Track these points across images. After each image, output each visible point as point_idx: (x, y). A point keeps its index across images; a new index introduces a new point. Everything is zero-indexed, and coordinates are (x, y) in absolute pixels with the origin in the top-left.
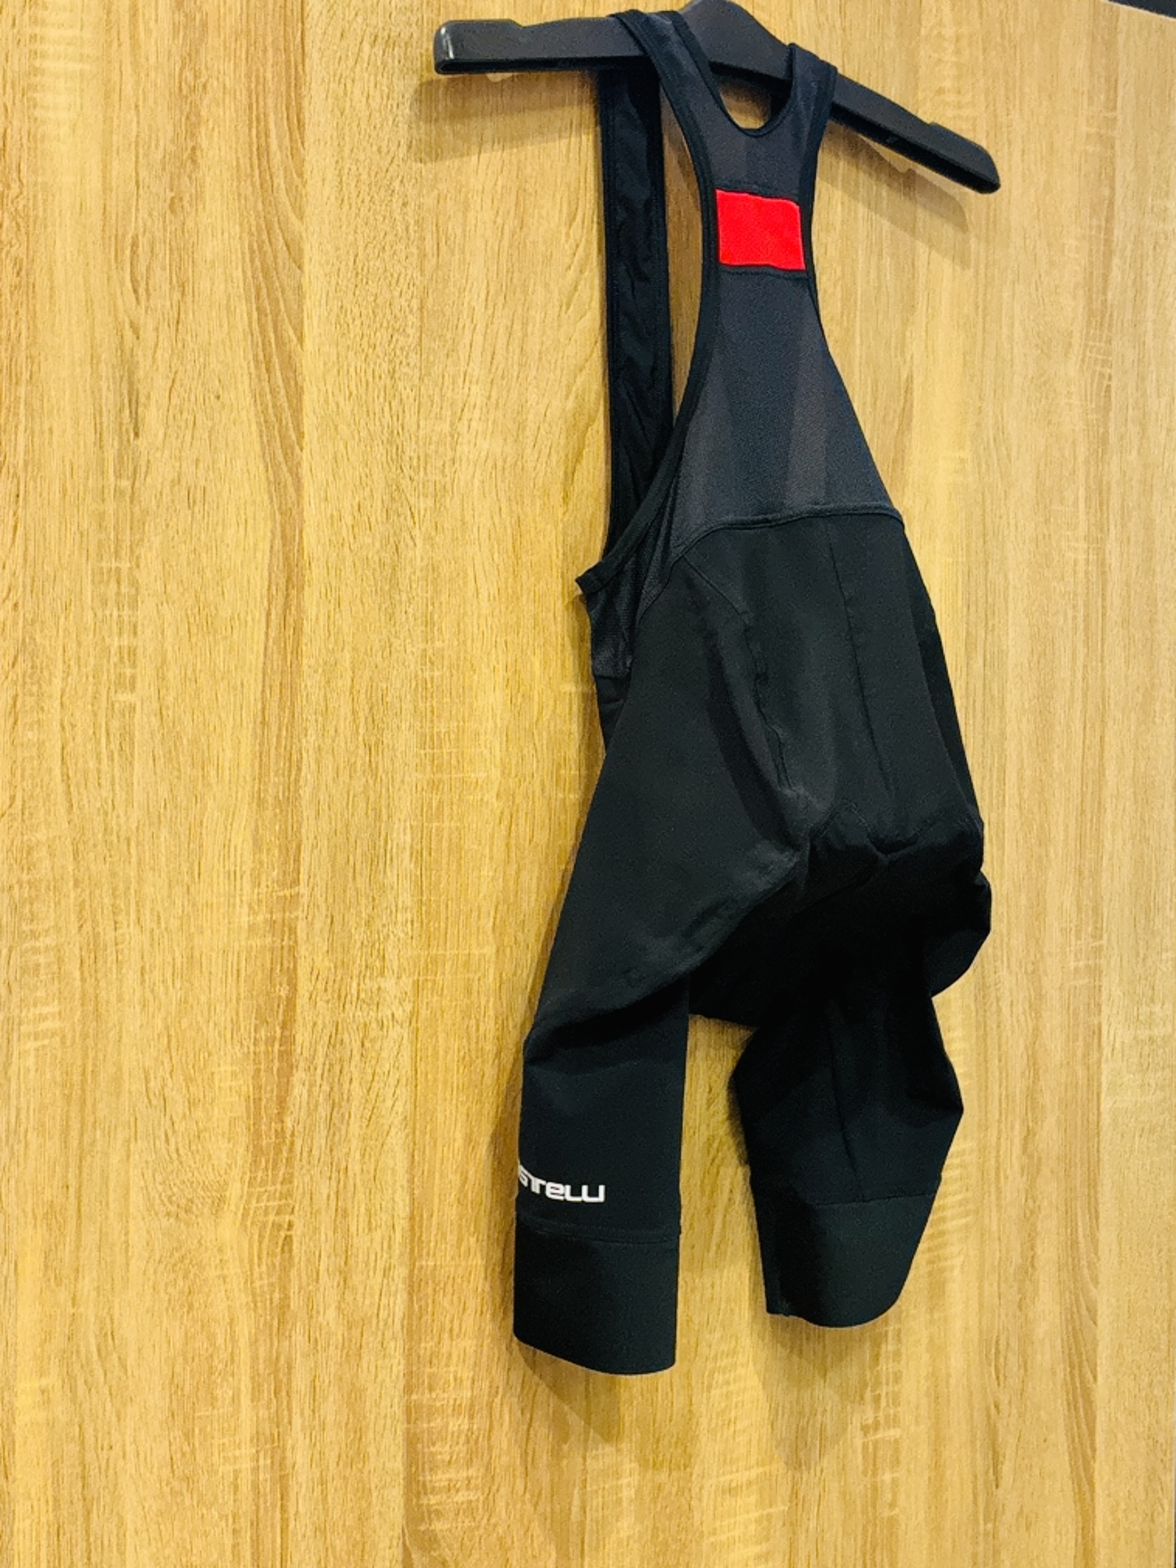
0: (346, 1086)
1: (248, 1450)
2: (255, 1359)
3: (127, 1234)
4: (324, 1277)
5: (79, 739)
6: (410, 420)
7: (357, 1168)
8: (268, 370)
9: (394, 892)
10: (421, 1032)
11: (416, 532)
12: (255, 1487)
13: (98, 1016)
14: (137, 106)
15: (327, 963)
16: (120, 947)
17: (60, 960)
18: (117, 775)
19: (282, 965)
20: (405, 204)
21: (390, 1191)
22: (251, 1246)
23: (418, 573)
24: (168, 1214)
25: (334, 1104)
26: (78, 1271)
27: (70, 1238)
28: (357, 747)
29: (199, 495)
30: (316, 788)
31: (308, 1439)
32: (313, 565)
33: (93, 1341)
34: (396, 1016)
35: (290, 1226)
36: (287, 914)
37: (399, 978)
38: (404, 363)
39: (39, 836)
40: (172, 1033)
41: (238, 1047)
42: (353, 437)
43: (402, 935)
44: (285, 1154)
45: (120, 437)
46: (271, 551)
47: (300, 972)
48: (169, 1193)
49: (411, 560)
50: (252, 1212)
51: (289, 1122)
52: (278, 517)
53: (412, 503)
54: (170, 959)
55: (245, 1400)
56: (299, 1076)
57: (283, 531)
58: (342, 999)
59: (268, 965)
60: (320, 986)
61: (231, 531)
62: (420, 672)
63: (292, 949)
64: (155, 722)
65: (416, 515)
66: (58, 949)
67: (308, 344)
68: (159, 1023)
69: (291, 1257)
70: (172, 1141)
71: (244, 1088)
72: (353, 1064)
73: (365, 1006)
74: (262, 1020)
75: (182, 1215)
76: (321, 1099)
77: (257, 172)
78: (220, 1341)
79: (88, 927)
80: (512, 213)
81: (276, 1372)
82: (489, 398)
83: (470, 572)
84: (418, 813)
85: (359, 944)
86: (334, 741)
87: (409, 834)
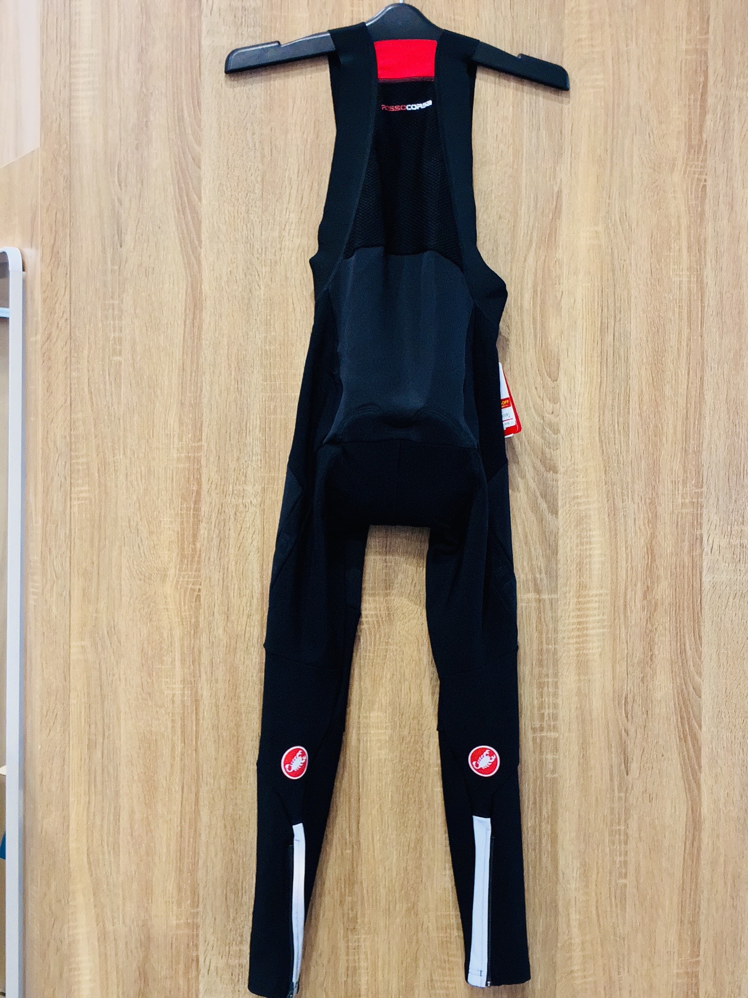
0: (227, 533)
1: (178, 686)
2: (182, 646)
3: (120, 586)
4: (216, 615)
5: (96, 376)
6: (257, 232)
7: (233, 569)
8: (184, 215)
9: (251, 446)
10: (266, 510)
11: (261, 283)
12: (183, 702)
13: (106, 493)
14: (120, 107)
15: (216, 476)
16: (116, 464)
17: (88, 468)
18: (114, 391)
19: (194, 476)
20: (253, 134)
21: (250, 581)
22: (180, 597)
23: (262, 301)
24: (140, 579)
25: (221, 540)
26: (98, 599)
27: (94, 585)
28: (231, 381)
29: (151, 270)
30: (210, 399)
31: (209, 686)
32: (207, 299)
33: (105, 630)
34: (253, 502)
35: (199, 590)
36: (196, 454)
37: (254, 485)
38: (254, 205)
39: (78, 416)
40: (141, 502)
41: (172, 511)
42: (227, 241)
43: (255, 466)
44: (196, 559)
45: (114, 248)
46: (186, 294)
47: (203, 480)
48: (140, 570)
49: (258, 296)
50: (180, 583)
51: (198, 545)
52: (189, 279)
53: (258, 269)
54: (139, 470)
55: (178, 664)
56: (203, 525)
57: (192, 285)
58: (224, 493)
59: (187, 476)
60: (213, 486)
61: (166, 286)
62: (263, 347)
63: (199, 470)
64: (131, 369)
65: (261, 275)
66: (88, 463)
67: (204, 201)
69: (200, 604)
70: (142, 548)
71: (176, 529)
72: (230, 522)
73: (236, 497)
74: (184, 498)
75: (147, 580)
76: (214, 536)
77: (177, 128)
78: (165, 636)
79: (101, 455)
80: (312, 131)
81: (193, 653)
82: (300, 218)
83: (290, 300)
84: (263, 411)
85: (233, 469)
86: (219, 377)
87: (258, 420)
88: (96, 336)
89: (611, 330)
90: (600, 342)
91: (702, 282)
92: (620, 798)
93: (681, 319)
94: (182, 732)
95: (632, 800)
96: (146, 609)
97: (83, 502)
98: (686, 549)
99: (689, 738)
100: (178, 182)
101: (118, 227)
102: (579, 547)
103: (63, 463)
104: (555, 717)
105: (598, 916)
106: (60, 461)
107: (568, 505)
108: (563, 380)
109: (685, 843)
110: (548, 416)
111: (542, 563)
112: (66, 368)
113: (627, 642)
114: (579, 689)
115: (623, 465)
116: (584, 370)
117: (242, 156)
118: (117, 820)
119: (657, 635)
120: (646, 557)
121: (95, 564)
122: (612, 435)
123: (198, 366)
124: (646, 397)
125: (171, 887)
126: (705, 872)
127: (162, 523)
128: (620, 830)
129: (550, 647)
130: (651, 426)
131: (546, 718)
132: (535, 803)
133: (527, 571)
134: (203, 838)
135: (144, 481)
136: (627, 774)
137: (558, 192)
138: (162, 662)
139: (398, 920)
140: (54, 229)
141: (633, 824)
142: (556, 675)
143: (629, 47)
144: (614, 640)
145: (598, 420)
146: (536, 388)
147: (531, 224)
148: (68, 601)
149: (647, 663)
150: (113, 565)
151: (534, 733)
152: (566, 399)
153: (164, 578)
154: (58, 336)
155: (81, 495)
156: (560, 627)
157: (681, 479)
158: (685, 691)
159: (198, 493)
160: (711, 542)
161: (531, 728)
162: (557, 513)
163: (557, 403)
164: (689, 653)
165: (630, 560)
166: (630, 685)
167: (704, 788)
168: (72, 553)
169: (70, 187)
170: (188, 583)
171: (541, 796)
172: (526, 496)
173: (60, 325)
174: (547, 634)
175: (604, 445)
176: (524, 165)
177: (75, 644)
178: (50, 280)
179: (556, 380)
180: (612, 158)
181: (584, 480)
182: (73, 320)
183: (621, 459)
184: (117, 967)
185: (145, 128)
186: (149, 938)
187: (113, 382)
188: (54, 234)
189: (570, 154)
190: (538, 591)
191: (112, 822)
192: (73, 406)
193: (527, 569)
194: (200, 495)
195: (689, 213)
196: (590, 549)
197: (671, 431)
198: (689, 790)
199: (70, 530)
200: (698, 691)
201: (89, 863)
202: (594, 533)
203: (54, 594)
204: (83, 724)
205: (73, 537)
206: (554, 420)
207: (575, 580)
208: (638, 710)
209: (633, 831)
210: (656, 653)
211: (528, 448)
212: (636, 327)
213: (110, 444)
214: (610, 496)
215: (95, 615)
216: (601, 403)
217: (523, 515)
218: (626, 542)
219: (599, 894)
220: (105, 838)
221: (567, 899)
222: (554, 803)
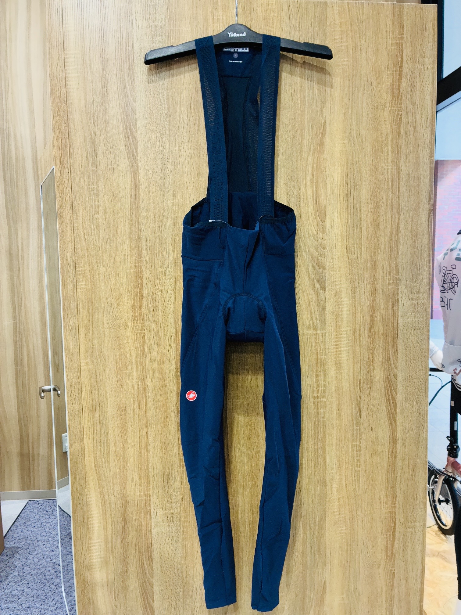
0: (157, 304)
1: (136, 381)
2: (137, 361)
3: (104, 332)
4: (153, 345)
5: (86, 225)
6: (167, 148)
7: (161, 322)
8: (128, 139)
10: (176, 292)
11: (170, 174)
12: (138, 388)
13: (94, 285)
14: (92, 82)
15: (151, 276)
16: (99, 270)
17: (85, 273)
18: (96, 233)
19: (139, 276)
20: (163, 95)
21: (170, 327)
22: (134, 337)
23: (171, 184)
24: (114, 328)
25: (154, 307)
26: (93, 339)
27: (91, 332)
28: (156, 226)
29: (112, 169)
30: (145, 236)
31: (151, 380)
32: (142, 184)
33: (97, 354)
34: (170, 288)
35: (144, 333)
36: (140, 264)
37: (170, 279)
38: (165, 133)
39: (78, 246)
40: (112, 289)
41: (129, 293)
42: (152, 153)
43: (170, 270)
44: (142, 318)
45: (93, 158)
46: (131, 181)
47: (144, 278)
48: (114, 324)
49: (169, 181)
50: (134, 330)
51: (143, 311)
52: (133, 173)
53: (168, 167)
54: (110, 273)
55: (135, 370)
56: (145, 300)
57: (134, 176)
58: (155, 284)
59: (135, 276)
60: (149, 281)
61: (121, 177)
62: (172, 208)
63: (141, 273)
64: (104, 221)
65: (170, 170)
66: (84, 270)
67: (139, 132)
68: (109, 288)
69: (145, 340)
70: (114, 313)
71: (131, 303)
72: (159, 299)
73: (161, 286)
74: (134, 287)
75: (117, 329)
76: (151, 306)
77: (123, 93)
78: (128, 356)
79: (91, 266)
81: (142, 364)
82: (189, 140)
83: (185, 183)
84: (174, 241)
85: (159, 272)
86: (150, 225)
87: (171, 247)
88: (85, 204)
89: (352, 196)
90: (346, 201)
91: (399, 169)
92: (357, 429)
93: (388, 188)
94: (138, 403)
95: (363, 430)
96: (117, 343)
97: (83, 290)
98: (390, 306)
99: (391, 399)
100: (125, 122)
101: (94, 146)
102: (336, 307)
103: (72, 271)
104: (324, 391)
105: (346, 485)
106: (70, 270)
107: (330, 286)
108: (328, 221)
109: (389, 449)
110: (320, 240)
111: (316, 315)
112: (71, 222)
113: (361, 354)
114: (336, 377)
115: (359, 264)
116: (338, 216)
117: (158, 107)
118: (108, 446)
119: (376, 350)
120: (370, 311)
121: (91, 322)
122: (353, 249)
123: (138, 219)
124: (370, 230)
125: (136, 478)
126: (399, 463)
127: (124, 300)
128: (356, 444)
129: (322, 357)
130: (373, 244)
131: (320, 392)
132: (315, 433)
133: (310, 319)
134: (151, 453)
135: (113, 279)
136: (360, 418)
137: (324, 123)
138: (127, 369)
139: (248, 490)
140: (61, 149)
141: (363, 442)
142: (325, 371)
143: (361, 43)
144: (354, 352)
145: (346, 242)
146: (314, 226)
147: (310, 140)
148: (78, 340)
149: (371, 363)
150: (100, 321)
152: (329, 231)
153: (126, 327)
154: (66, 205)
155: (82, 287)
156: (327, 347)
157: (388, 271)
158: (389, 376)
159: (142, 284)
160: (403, 303)
161: (313, 397)
162: (325, 290)
163: (325, 233)
164: (391, 358)
166: (362, 375)
167: (398, 424)
168: (79, 316)
169: (68, 126)
170: (138, 330)
171: (318, 429)
172: (309, 282)
173: (67, 199)
174: (320, 350)
175: (349, 255)
176: (306, 108)
177: (83, 361)
178: (60, 176)
179: (325, 221)
181: (339, 272)
182: (73, 197)
183: (358, 261)
184: (111, 515)
185: (106, 93)
186: (126, 501)
187: (95, 229)
188: (61, 152)
189: (330, 103)
190: (315, 329)
191: (105, 447)
192: (75, 241)
195: (393, 132)
196: (342, 308)
197: (383, 246)
198: (391, 424)
199: (77, 305)
200: (395, 376)
201: (95, 467)
202: (344, 300)
203: (71, 337)
204: (89, 400)
205: (78, 308)
206: (323, 242)
207: (334, 323)
208: (366, 387)
209: (363, 445)
210: (375, 358)
211: (310, 257)
212: (365, 192)
213: (95, 260)
214: (352, 280)
215: (92, 347)
216: (347, 233)
217: (308, 291)
218: (360, 303)
219: (346, 475)
220: (103, 454)
221: (331, 478)
222: (324, 432)
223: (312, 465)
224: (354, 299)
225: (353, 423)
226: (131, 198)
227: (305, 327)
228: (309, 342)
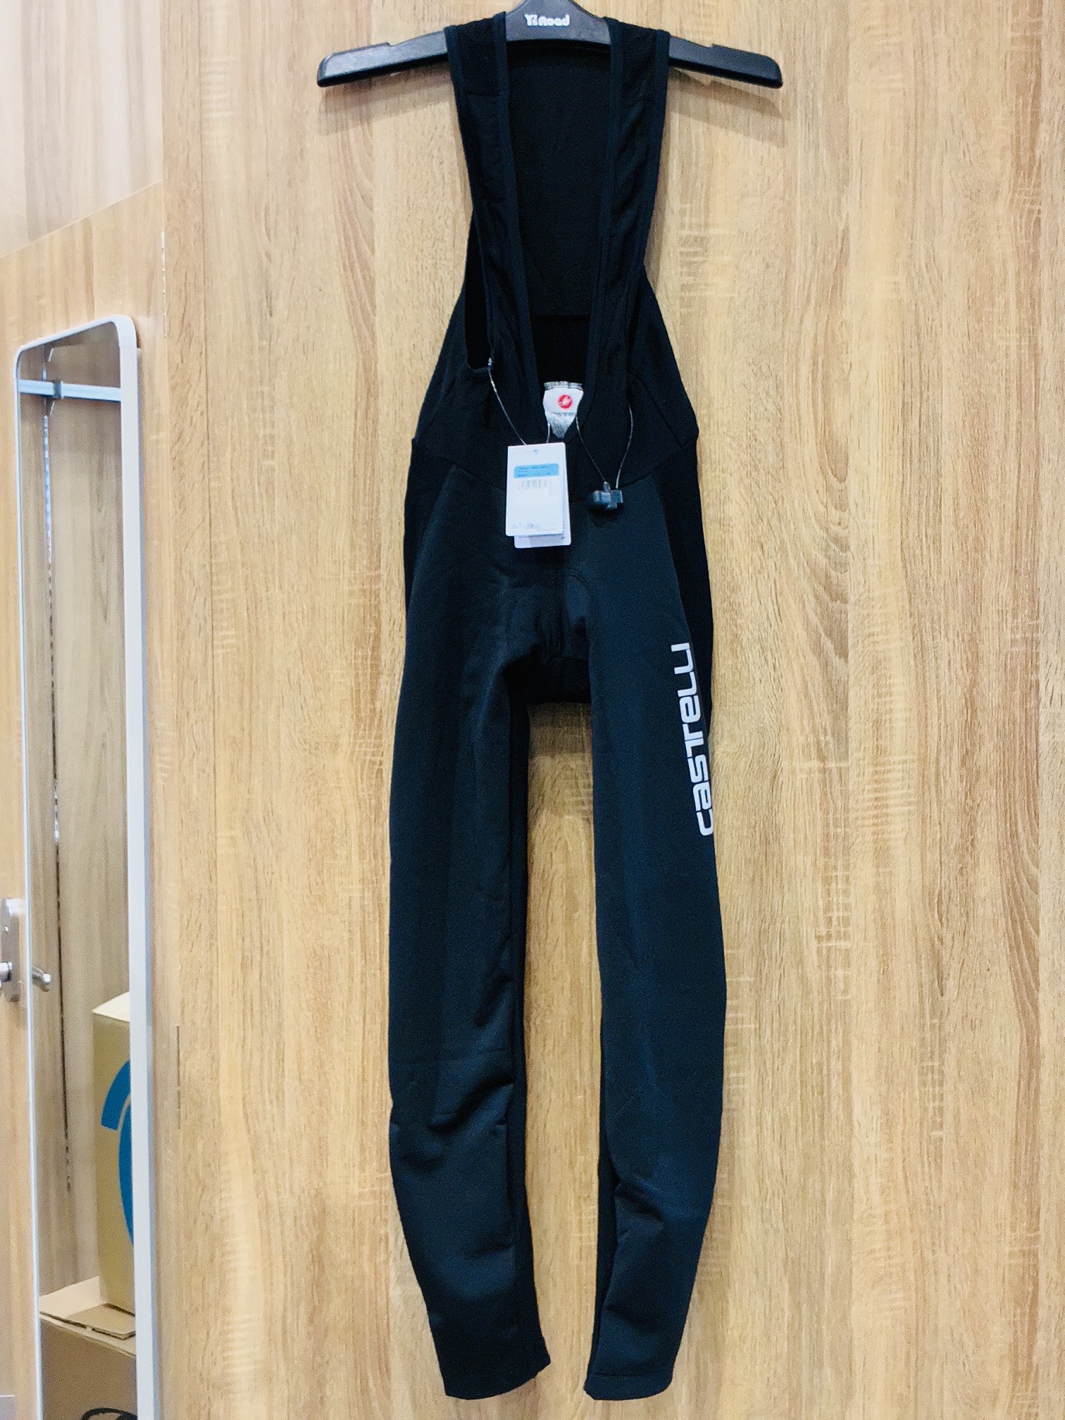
88: (240, 433)
89: (916, 415)
90: (901, 428)
91: (1035, 346)
92: (932, 1026)
93: (1008, 396)
94: (362, 946)
95: (948, 1028)
96: (313, 788)
97: (229, 650)
98: (1017, 700)
99: (1023, 946)
100: (344, 230)
101: (267, 288)
102: (876, 700)
103: (202, 601)
104: (846, 922)
105: (905, 1177)
106: (197, 598)
107: (860, 645)
108: (853, 479)
109: (1019, 1082)
110: (834, 528)
111: (827, 720)
112: (204, 477)
113: (940, 824)
114: (877, 884)
115: (933, 590)
116: (880, 467)
118: (281, 1060)
119: (980, 813)
120: (965, 711)
121: (246, 732)
122: (918, 552)
123: (373, 470)
124: (963, 502)
125: (352, 1147)
126: (1045, 1120)
127: (331, 676)
128: (932, 1066)
130: (970, 538)
131: (835, 923)
132: (821, 1033)
133: (807, 731)
136: (942, 995)
137: (844, 231)
138: (335, 856)
140: (183, 294)
141: (951, 1058)
142: (847, 867)
143: (936, 36)
144: (923, 820)
145: (899, 532)
146: (817, 491)
147: (808, 275)
148: (213, 779)
149: (967, 850)
150: (269, 729)
151: (819, 942)
152: (857, 505)
153: (335, 747)
154: (192, 435)
155: (225, 642)
156: (852, 804)
157: (1010, 608)
158: (1017, 885)
159: (377, 638)
160: (1050, 690)
161: (816, 937)
162: (846, 656)
163: (845, 511)
164: (1022, 837)
165: (943, 715)
166: (945, 878)
167: (1043, 1011)
168: (216, 716)
169: (203, 237)
170: (365, 754)
171: (829, 1024)
172: (805, 636)
173: (194, 420)
174: (835, 813)
175: (908, 565)
176: (798, 194)
177: (223, 834)
178: (179, 361)
179: (844, 481)
180: (915, 183)
181: (882, 611)
182: (210, 414)
183: (931, 583)
184: (284, 1247)
185: (299, 159)
186: (324, 1211)
187: (264, 494)
188: (184, 302)
189: (859, 181)
190: (822, 758)
191: (273, 1062)
192: (213, 526)
193: (807, 730)
194: (380, 639)
195: (1018, 255)
196: (891, 702)
197: (996, 545)
198: (1023, 1013)
199: (213, 689)
200: (1033, 885)
201: (246, 1115)
202: (896, 681)
203: (195, 770)
204: (235, 937)
205: (216, 696)
206: (842, 532)
207: (871, 743)
208: (955, 911)
209: (950, 1069)
210: (979, 836)
211: (808, 570)
212: (950, 408)
213: (262, 575)
214: (917, 632)
215: (247, 796)
216: (903, 509)
217: (802, 659)
218: (938, 691)
219: (906, 1151)
220: (265, 1083)
221: (866, 1158)
222: (846, 1033)
223: (814, 1120)
224: (920, 681)
225: (922, 1010)
226: (356, 418)
227: (796, 750)
228: (804, 792)
